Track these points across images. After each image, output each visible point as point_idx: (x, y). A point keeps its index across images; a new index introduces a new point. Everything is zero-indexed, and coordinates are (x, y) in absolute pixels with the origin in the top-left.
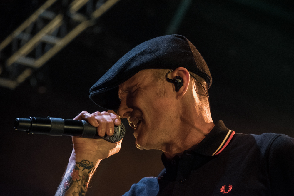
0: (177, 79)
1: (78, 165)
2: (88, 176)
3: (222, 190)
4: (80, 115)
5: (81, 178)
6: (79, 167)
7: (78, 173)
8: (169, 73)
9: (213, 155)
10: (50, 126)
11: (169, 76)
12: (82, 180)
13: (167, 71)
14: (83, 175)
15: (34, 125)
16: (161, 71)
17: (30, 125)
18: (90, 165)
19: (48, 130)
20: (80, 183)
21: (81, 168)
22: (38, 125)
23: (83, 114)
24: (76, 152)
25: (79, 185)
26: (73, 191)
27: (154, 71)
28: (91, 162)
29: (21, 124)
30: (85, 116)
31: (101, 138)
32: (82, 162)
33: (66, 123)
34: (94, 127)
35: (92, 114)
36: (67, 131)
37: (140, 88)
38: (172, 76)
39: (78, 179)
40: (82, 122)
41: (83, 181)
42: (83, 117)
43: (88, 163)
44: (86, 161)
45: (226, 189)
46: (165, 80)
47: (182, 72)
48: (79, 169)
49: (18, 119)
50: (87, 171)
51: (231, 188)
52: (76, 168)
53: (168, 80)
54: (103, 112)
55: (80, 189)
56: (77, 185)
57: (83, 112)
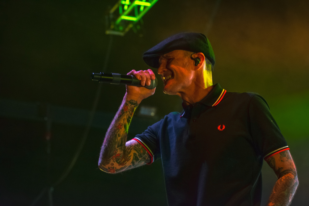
0: (197, 59)
1: (128, 103)
2: (134, 109)
3: (219, 128)
4: (131, 72)
5: (129, 110)
6: (128, 104)
7: (127, 107)
8: (193, 54)
9: (213, 106)
10: (112, 78)
11: (193, 56)
12: (129, 112)
13: (192, 53)
14: (131, 108)
15: (102, 77)
16: (189, 52)
17: (100, 77)
18: (135, 103)
19: (111, 80)
20: (128, 113)
21: (130, 105)
22: (105, 77)
23: (132, 72)
24: (128, 94)
25: (127, 114)
26: (123, 118)
27: (185, 51)
28: (136, 101)
29: (95, 76)
30: (134, 73)
31: (142, 86)
32: (130, 100)
33: (122, 77)
34: (138, 80)
35: (138, 72)
36: (122, 81)
37: (174, 58)
38: (194, 56)
39: (127, 111)
40: (131, 76)
41: (131, 112)
42: (132, 74)
43: (134, 101)
44: (133, 100)
45: (221, 128)
46: (190, 58)
47: (200, 56)
48: (128, 105)
49: (93, 73)
50: (133, 106)
51: (224, 127)
52: (126, 104)
53: (192, 58)
54: (144, 71)
55: (128, 117)
56: (126, 115)
57: (132, 71)
